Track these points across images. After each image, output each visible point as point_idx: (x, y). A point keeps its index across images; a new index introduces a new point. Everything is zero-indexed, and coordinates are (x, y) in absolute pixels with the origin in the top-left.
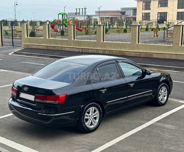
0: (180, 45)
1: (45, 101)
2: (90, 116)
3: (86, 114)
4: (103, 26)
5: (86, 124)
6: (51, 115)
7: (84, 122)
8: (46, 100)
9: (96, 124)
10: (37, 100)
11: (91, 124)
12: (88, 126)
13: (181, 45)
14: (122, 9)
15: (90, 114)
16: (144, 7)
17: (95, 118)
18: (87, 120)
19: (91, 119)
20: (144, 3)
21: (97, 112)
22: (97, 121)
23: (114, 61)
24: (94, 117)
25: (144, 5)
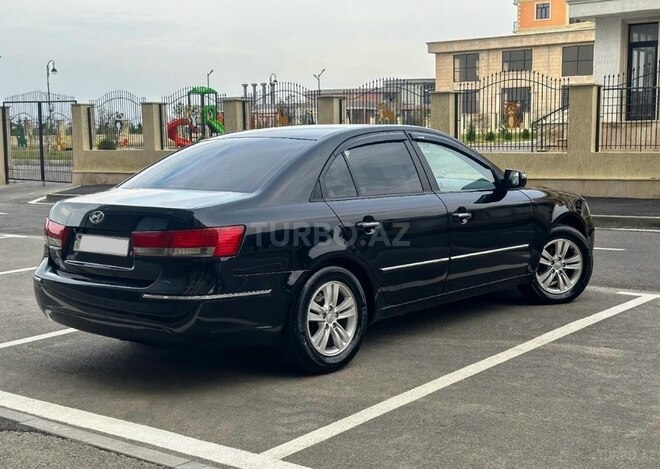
0: (593, 150)
1: (166, 252)
2: (325, 315)
3: (313, 305)
4: (340, 101)
5: (313, 340)
6: (190, 298)
7: (304, 333)
8: (169, 247)
9: (346, 345)
10: (139, 251)
11: (331, 344)
12: (318, 349)
13: (597, 150)
15: (326, 307)
16: (457, 74)
17: (344, 323)
18: (315, 327)
19: (331, 325)
20: (457, 62)
21: (350, 301)
22: (350, 333)
23: (402, 133)
24: (341, 317)
25: (457, 65)
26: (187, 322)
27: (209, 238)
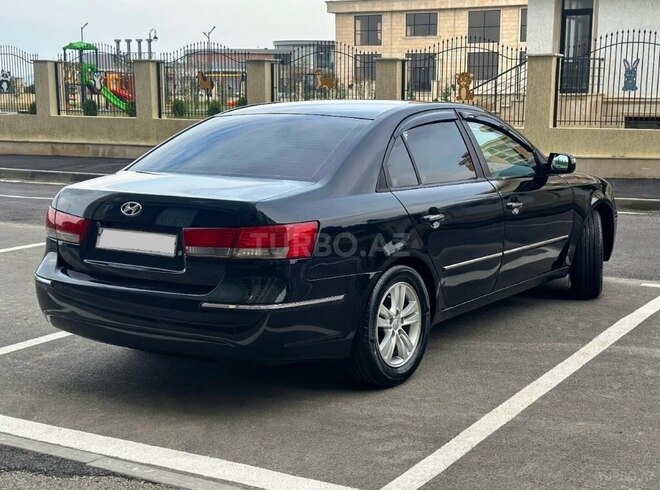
0: (551, 126)
1: (228, 252)
2: (391, 320)
3: (382, 309)
4: (272, 65)
5: (381, 347)
7: (373, 341)
8: (232, 247)
9: (410, 354)
10: (192, 250)
11: (396, 354)
12: (385, 358)
13: (555, 125)
14: (278, 44)
15: (393, 310)
16: (358, 37)
17: (407, 329)
18: (382, 333)
19: (397, 332)
20: (358, 22)
21: (414, 305)
22: (414, 339)
24: (406, 323)
25: (358, 28)
26: (253, 334)
27: (279, 235)
